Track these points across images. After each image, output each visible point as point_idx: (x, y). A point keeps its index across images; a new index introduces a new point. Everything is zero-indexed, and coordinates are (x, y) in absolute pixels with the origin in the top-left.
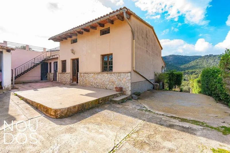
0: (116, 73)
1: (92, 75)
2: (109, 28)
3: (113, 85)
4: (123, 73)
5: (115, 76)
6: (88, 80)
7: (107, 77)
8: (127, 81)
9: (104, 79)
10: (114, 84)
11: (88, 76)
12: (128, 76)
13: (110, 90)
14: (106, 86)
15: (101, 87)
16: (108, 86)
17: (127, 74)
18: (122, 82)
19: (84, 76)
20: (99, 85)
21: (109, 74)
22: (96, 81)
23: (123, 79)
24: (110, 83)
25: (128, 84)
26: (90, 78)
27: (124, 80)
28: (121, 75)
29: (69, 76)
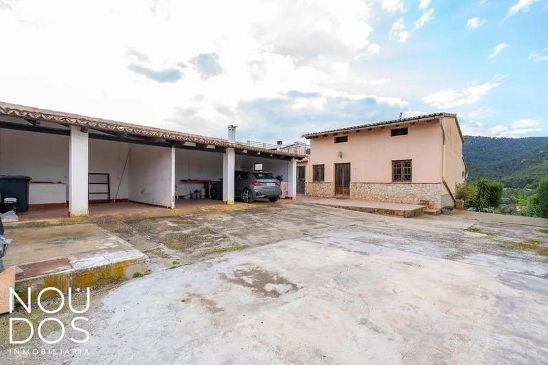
1: (377, 185)
2: (407, 128)
3: (413, 199)
4: (429, 183)
6: (369, 192)
7: (403, 189)
8: (435, 193)
9: (398, 191)
11: (369, 186)
12: (437, 188)
13: (409, 203)
14: (401, 199)
15: (394, 201)
16: (405, 199)
17: (435, 185)
19: (362, 187)
20: (389, 198)
21: (407, 185)
22: (384, 194)
23: (428, 191)
24: (409, 196)
25: (437, 196)
26: (373, 190)
27: (432, 191)
28: (426, 186)
29: (332, 187)
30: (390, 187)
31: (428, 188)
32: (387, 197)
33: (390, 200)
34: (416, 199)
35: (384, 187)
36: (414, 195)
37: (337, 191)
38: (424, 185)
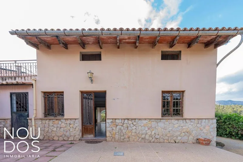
0: (195, 119)
1: (145, 122)
2: (180, 52)
3: (188, 137)
4: (205, 119)
5: (192, 123)
6: (134, 131)
7: (176, 126)
8: (211, 130)
9: (170, 128)
10: (190, 134)
11: (134, 123)
12: (213, 124)
13: (183, 143)
14: (175, 138)
15: (165, 141)
16: (179, 138)
17: (211, 121)
18: (205, 131)
19: (124, 124)
20: (160, 137)
21: (181, 120)
22: (153, 132)
23: (204, 128)
24: (184, 134)
25: (212, 133)
26: (140, 127)
27: (207, 128)
28: (201, 122)
29: (78, 125)
30: (161, 124)
31: (203, 124)
32: (157, 137)
33: (162, 140)
34: (191, 137)
35: (154, 124)
36: (189, 133)
37: (85, 130)
38: (200, 121)
